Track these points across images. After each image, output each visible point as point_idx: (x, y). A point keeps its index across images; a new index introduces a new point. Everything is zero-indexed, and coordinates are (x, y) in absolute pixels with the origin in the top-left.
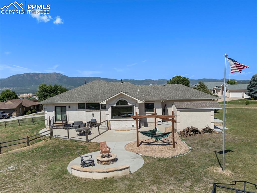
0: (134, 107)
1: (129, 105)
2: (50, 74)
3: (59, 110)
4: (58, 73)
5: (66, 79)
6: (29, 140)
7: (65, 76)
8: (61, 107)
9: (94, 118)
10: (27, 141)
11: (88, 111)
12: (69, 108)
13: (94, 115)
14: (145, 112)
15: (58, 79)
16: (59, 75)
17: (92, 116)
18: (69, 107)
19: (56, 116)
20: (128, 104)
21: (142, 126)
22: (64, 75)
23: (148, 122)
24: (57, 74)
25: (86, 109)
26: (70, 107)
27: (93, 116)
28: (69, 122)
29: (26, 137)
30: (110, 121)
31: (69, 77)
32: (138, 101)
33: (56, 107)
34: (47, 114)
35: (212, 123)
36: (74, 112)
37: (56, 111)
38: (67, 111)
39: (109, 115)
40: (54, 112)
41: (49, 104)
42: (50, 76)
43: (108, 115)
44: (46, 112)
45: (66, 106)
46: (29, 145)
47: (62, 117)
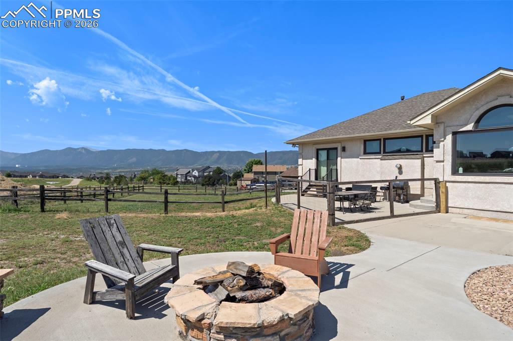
3: (323, 155)
8: (328, 150)
9: (400, 177)
10: (222, 201)
11: (387, 157)
12: (343, 153)
13: (404, 170)
17: (397, 171)
18: (344, 149)
19: (317, 171)
25: (382, 153)
26: (346, 148)
27: (401, 172)
30: (446, 182)
33: (318, 150)
34: (302, 165)
37: (317, 159)
38: (339, 159)
39: (443, 161)
40: (314, 160)
41: (306, 143)
43: (442, 164)
44: (300, 161)
45: (336, 149)
46: (224, 211)
47: (329, 172)
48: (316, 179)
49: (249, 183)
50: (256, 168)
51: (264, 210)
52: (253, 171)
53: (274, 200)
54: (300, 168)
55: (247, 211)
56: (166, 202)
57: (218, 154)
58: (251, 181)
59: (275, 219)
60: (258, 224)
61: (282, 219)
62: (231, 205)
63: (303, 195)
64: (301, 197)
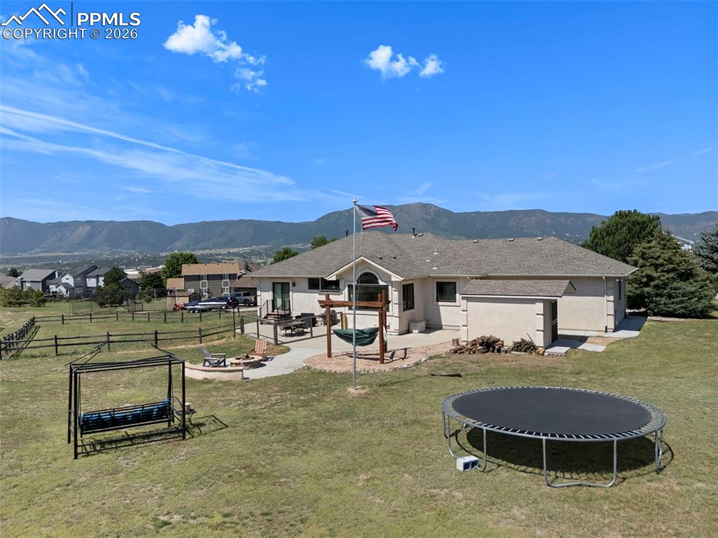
0: (390, 287)
1: (381, 283)
2: (408, 206)
3: (279, 288)
4: (428, 204)
5: (446, 219)
6: (202, 335)
7: (446, 210)
8: (282, 283)
10: (199, 335)
11: (323, 293)
12: (294, 288)
14: (437, 301)
15: (427, 220)
16: (430, 210)
18: (294, 284)
19: (274, 302)
20: (378, 283)
21: (414, 331)
22: (443, 209)
23: (443, 324)
24: (425, 207)
25: (320, 289)
26: (296, 284)
28: (294, 313)
29: (198, 329)
30: (346, 314)
31: (455, 212)
32: (392, 277)
33: (274, 284)
34: (260, 296)
35: (538, 332)
36: (302, 295)
37: (274, 292)
38: (291, 293)
40: (271, 293)
41: (264, 278)
42: (408, 213)
44: (258, 293)
45: (288, 283)
46: (201, 343)
47: (284, 303)
48: (273, 309)
49: (186, 300)
50: (187, 269)
51: (233, 339)
52: (183, 274)
53: (238, 331)
54: (258, 298)
55: (220, 341)
56: (156, 340)
57: (88, 228)
58: (190, 297)
59: (244, 345)
60: (234, 349)
61: (248, 345)
62: (208, 338)
63: (261, 324)
64: (260, 326)
